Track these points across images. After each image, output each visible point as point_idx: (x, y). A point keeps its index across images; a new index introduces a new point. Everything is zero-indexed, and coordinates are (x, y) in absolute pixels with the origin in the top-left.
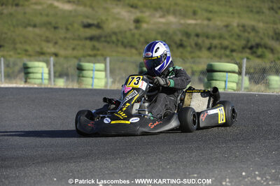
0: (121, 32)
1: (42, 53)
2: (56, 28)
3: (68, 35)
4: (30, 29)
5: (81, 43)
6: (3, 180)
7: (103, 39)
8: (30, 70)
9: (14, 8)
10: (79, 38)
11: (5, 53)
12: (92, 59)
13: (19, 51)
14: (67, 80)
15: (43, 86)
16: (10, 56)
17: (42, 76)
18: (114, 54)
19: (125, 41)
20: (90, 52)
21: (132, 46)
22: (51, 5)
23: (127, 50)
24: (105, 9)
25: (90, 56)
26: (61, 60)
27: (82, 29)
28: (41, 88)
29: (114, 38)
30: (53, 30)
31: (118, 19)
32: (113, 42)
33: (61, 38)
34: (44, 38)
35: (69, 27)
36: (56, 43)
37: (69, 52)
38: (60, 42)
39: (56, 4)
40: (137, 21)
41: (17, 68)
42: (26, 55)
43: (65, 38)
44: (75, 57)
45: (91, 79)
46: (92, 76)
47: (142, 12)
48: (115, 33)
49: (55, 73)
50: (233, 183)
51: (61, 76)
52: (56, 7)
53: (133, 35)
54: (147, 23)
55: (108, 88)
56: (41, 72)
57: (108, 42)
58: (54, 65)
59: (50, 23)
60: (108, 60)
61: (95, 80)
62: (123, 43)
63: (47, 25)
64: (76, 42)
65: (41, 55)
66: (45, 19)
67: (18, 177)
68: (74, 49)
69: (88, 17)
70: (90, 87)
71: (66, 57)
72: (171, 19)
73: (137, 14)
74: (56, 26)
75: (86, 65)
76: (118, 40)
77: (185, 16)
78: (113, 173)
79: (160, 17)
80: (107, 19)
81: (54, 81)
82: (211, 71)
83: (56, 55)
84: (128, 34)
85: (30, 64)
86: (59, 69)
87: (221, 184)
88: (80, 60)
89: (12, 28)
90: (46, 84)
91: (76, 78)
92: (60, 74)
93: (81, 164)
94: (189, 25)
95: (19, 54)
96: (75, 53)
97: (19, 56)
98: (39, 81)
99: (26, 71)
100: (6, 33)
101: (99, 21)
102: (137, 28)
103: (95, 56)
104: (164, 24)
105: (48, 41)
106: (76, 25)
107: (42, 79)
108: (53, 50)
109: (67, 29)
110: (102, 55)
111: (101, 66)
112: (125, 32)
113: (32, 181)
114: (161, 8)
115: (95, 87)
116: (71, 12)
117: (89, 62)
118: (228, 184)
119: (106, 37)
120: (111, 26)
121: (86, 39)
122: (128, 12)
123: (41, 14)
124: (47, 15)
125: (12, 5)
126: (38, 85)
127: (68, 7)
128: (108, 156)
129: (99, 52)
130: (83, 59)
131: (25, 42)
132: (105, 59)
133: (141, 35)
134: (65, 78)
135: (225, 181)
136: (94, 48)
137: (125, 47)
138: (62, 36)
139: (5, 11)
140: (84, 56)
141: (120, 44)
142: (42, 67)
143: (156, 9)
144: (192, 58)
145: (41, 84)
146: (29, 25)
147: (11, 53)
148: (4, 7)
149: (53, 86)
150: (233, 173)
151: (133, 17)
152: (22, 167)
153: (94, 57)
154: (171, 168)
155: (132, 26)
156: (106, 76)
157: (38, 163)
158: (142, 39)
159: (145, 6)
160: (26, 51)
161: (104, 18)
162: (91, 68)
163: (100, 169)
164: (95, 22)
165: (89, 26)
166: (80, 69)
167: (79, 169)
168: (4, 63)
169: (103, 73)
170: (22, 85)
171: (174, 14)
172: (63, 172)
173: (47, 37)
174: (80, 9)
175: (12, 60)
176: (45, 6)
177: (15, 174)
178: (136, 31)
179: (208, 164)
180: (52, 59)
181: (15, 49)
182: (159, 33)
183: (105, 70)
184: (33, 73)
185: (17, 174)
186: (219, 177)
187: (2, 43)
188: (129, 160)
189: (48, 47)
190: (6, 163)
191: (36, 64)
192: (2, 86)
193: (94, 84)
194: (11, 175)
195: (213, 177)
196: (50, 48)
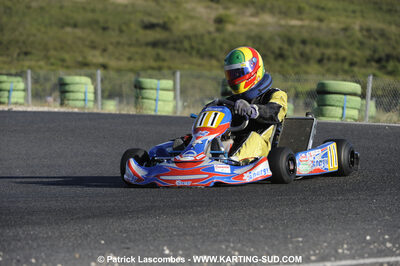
0: (196, 36)
1: (86, 65)
2: (105, 29)
3: (124, 39)
4: (69, 29)
5: (140, 50)
6: (30, 242)
7: (171, 45)
8: (71, 88)
10: (138, 44)
11: (33, 63)
13: (52, 60)
14: (120, 102)
15: (86, 111)
16: (40, 67)
17: (85, 96)
18: (186, 66)
19: (202, 48)
20: (153, 64)
21: (211, 56)
23: (205, 62)
25: (153, 68)
26: (112, 74)
27: (142, 32)
28: (84, 114)
29: (186, 44)
30: (100, 31)
31: (192, 18)
32: (186, 50)
33: (112, 44)
34: (87, 43)
35: (124, 28)
36: (104, 50)
37: (123, 63)
38: (111, 48)
40: (220, 21)
41: (48, 86)
42: (63, 66)
43: (118, 43)
44: (132, 70)
45: (154, 102)
47: (226, 8)
48: (188, 38)
49: (103, 91)
50: (353, 251)
51: (110, 96)
53: (214, 40)
54: (234, 23)
55: (178, 114)
56: (84, 91)
57: (179, 50)
58: (102, 81)
59: (97, 22)
60: (178, 74)
61: (159, 103)
62: (198, 51)
63: (93, 24)
64: (133, 49)
65: (83, 66)
66: (90, 16)
67: (50, 237)
68: (130, 59)
69: (150, 14)
70: (153, 113)
71: (119, 71)
72: (268, 18)
73: (220, 11)
74: (106, 25)
75: (148, 82)
76: (192, 48)
77: (285, 14)
78: (185, 234)
79: (252, 15)
80: (177, 18)
81: (102, 104)
82: (322, 92)
83: (104, 67)
84: (207, 39)
85: (69, 79)
86: (108, 87)
87: (336, 251)
88: (138, 75)
89: (43, 29)
90: (91, 107)
91: (133, 100)
92: (110, 94)
93: (140, 221)
94: (293, 27)
95: (52, 64)
96: (131, 64)
97: (53, 68)
98: (81, 104)
99: (62, 89)
100: (34, 35)
101: (166, 19)
102: (218, 30)
103: (160, 69)
104: (257, 25)
105: (93, 47)
106: (133, 26)
107: (84, 100)
108: (101, 60)
109: (121, 31)
110: (170, 68)
111: (168, 83)
112: (202, 36)
113: (70, 244)
114: (253, 3)
115: (159, 113)
116: (126, 6)
117: (151, 77)
118: (346, 252)
119: (175, 42)
120: (184, 26)
121: (147, 44)
122: (208, 7)
123: (84, 9)
124: (93, 11)
126: (79, 108)
129: (165, 64)
130: (142, 73)
131: (62, 48)
132: (174, 74)
133: (224, 41)
134: (117, 99)
135: (342, 248)
136: (158, 58)
137: (202, 56)
138: (114, 40)
139: (34, 4)
140: (144, 69)
141: (194, 53)
142: (86, 84)
143: (246, 5)
144: (297, 73)
145: (84, 107)
146: (68, 24)
147: (42, 63)
149: (99, 111)
150: (352, 237)
151: (213, 15)
152: (57, 224)
153: (158, 71)
154: (265, 228)
155: (212, 28)
156: (175, 97)
157: (78, 218)
158: (226, 46)
160: (63, 60)
161: (172, 15)
162: (154, 86)
163: (167, 228)
164: (161, 21)
165: (151, 26)
166: (139, 87)
168: (32, 78)
169: (172, 93)
170: (57, 108)
171: (272, 11)
172: (113, 232)
173: (92, 42)
175: (42, 73)
177: (47, 233)
178: (217, 35)
180: (99, 73)
181: (47, 58)
182: (249, 37)
183: (174, 89)
184: (72, 92)
185: (50, 233)
186: (333, 242)
187: (29, 49)
188: (206, 216)
189: (94, 56)
190: (34, 218)
191: (77, 79)
192: (29, 109)
193: (158, 108)
194: (41, 235)
195: (325, 242)
196: (96, 57)
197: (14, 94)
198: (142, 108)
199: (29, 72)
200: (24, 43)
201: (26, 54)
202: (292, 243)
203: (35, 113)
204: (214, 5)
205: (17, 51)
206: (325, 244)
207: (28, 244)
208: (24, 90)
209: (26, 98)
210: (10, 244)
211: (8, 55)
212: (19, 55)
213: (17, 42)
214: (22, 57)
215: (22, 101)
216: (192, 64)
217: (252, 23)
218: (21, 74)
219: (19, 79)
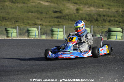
0: (70, 15)
1: (36, 24)
2: (41, 13)
3: (47, 16)
4: (30, 13)
5: (53, 20)
6: (18, 80)
7: (62, 18)
8: (30, 32)
9: (23, 4)
10: (52, 17)
11: (19, 24)
12: (57, 26)
13: (25, 23)
14: (47, 36)
15: (36, 39)
16: (22, 26)
17: (35, 34)
18: (67, 24)
19: (72, 18)
20: (57, 23)
22: (39, 3)
23: (73, 23)
24: (63, 4)
25: (57, 25)
26: (44, 27)
27: (53, 13)
28: (35, 40)
29: (67, 17)
30: (40, 14)
31: (69, 9)
32: (67, 19)
33: (44, 17)
34: (36, 18)
35: (47, 12)
36: (42, 20)
37: (47, 24)
38: (43, 19)
39: (41, 2)
40: (77, 10)
41: (24, 31)
42: (28, 25)
43: (46, 17)
44: (50, 26)
45: (57, 35)
46: (57, 34)
47: (79, 6)
48: (68, 15)
49: (41, 33)
50: (119, 81)
51: (44, 34)
52: (42, 4)
53: (76, 16)
54: (82, 10)
56: (35, 33)
57: (65, 19)
58: (41, 29)
59: (39, 11)
60: (64, 27)
61: (59, 36)
62: (71, 19)
63: (37, 11)
64: (50, 19)
65: (35, 25)
66: (37, 9)
67: (24, 78)
68: (49, 22)
69: (55, 8)
70: (57, 39)
71: (46, 26)
72: (92, 8)
73: (77, 7)
74: (42, 12)
75: (55, 29)
76: (69, 18)
77: (98, 7)
78: (66, 77)
79: (88, 8)
80: (64, 9)
81: (41, 37)
82: (110, 31)
83: (41, 25)
84: (73, 16)
85: (30, 29)
86: (43, 31)
87: (114, 81)
88: (52, 27)
89: (22, 14)
90: (37, 38)
91: (50, 35)
92: (43, 33)
93: (52, 73)
94: (100, 11)
95: (25, 24)
96: (50, 24)
99: (28, 32)
100: (19, 16)
101: (61, 10)
102: (77, 13)
103: (59, 25)
104: (89, 11)
105: (38, 19)
106: (50, 12)
107: (35, 35)
108: (40, 23)
109: (47, 14)
110: (62, 25)
111: (61, 30)
112: (72, 14)
114: (88, 4)
115: (59, 39)
116: (48, 6)
117: (56, 28)
118: (117, 81)
119: (63, 17)
120: (66, 12)
121: (55, 18)
123: (35, 7)
124: (38, 7)
125: (22, 3)
126: (33, 38)
127: (47, 4)
128: (64, 69)
129: (61, 24)
130: (54, 27)
131: (28, 19)
132: (63, 27)
133: (79, 16)
134: (46, 35)
136: (58, 22)
137: (72, 21)
138: (44, 16)
139: (19, 6)
140: (54, 25)
141: (70, 20)
142: (35, 30)
143: (85, 4)
146: (30, 12)
147: (22, 24)
148: (18, 4)
149: (40, 39)
150: (119, 76)
151: (75, 8)
152: (26, 74)
153: (58, 26)
154: (92, 74)
155: (75, 12)
156: (64, 34)
157: (33, 72)
158: (80, 18)
159: (81, 3)
160: (29, 23)
161: (62, 8)
162: (57, 31)
163: (61, 75)
164: (59, 10)
165: (56, 12)
166: (52, 31)
167: (51, 75)
168: (19, 29)
169: (62, 33)
170: (27, 38)
171: (94, 6)
172: (44, 76)
173: (38, 17)
174: (52, 4)
175: (22, 27)
176: (37, 3)
178: (77, 14)
179: (108, 72)
180: (40, 27)
181: (23, 22)
182: (87, 15)
183: (63, 31)
184: (31, 33)
185: (24, 77)
186: (113, 78)
187: (18, 20)
188: (73, 71)
189: (38, 22)
190: (19, 72)
191: (33, 29)
192: (18, 39)
193: (58, 37)
194: (21, 78)
195: (110, 78)
196: (39, 22)
197: (13, 34)
198: (53, 38)
199: (18, 27)
200: (16, 18)
201: (17, 21)
202: (100, 78)
203: (19, 40)
204: (76, 5)
205: (14, 20)
206: (111, 79)
207: (17, 81)
208: (16, 33)
209: (17, 35)
210: (11, 81)
211: (11, 22)
212: (15, 22)
213: (14, 18)
214: (16, 22)
215: (15, 36)
216: (69, 23)
217: (88, 10)
218: (15, 28)
219: (14, 29)
